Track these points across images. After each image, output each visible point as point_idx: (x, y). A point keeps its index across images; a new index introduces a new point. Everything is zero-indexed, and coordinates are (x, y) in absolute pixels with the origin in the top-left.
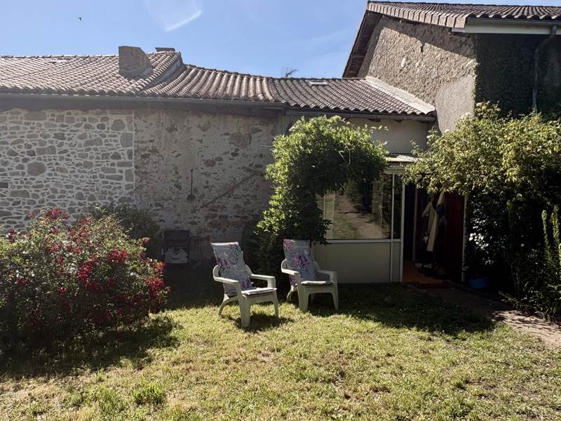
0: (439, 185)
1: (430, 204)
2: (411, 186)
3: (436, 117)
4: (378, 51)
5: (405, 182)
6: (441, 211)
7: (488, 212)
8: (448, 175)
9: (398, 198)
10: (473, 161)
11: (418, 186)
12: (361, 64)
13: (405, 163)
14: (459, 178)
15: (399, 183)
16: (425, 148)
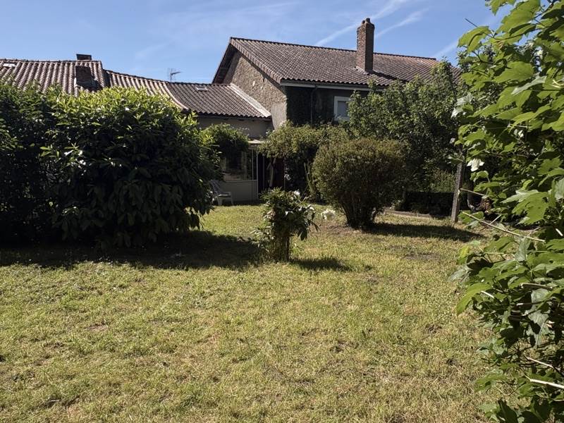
0: (272, 154)
1: (270, 164)
2: (260, 155)
3: (271, 119)
4: (238, 69)
5: (258, 153)
6: (275, 167)
7: (289, 165)
8: (274, 150)
9: (255, 161)
10: (283, 144)
11: (263, 155)
12: (226, 73)
13: (257, 144)
14: (279, 152)
15: (255, 153)
16: (265, 138)
